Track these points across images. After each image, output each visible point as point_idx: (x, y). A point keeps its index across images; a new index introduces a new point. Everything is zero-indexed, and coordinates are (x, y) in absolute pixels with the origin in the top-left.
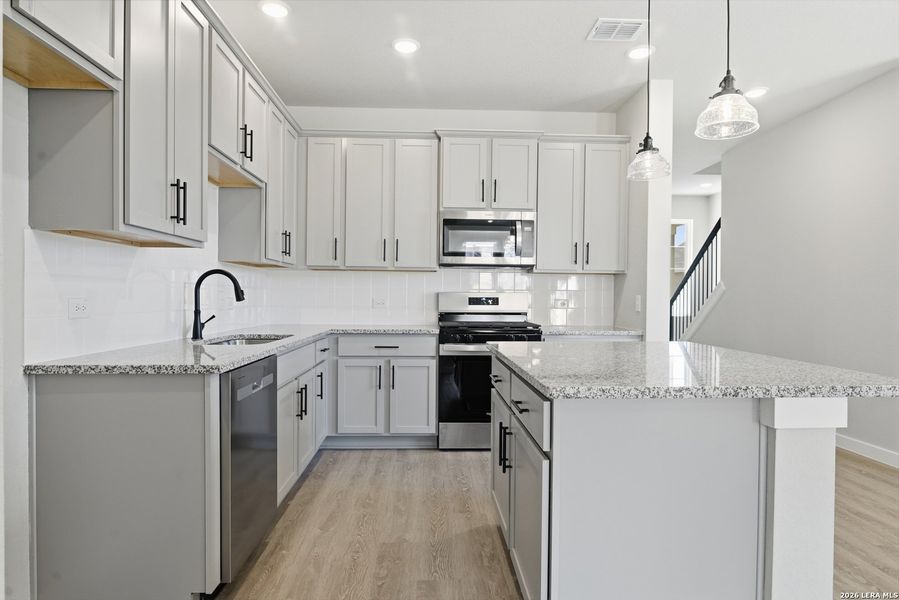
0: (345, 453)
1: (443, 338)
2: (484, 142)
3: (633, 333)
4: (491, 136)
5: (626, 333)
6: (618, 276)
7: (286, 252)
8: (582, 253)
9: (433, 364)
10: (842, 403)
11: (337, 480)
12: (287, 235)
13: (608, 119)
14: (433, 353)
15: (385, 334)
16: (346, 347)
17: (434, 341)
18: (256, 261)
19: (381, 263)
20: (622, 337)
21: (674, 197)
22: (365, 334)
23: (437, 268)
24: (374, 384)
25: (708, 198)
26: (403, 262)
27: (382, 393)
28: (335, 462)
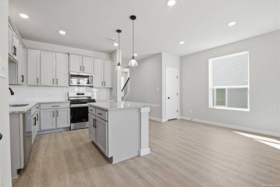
0: (44, 135)
1: (71, 103)
2: (81, 57)
3: (115, 100)
4: (83, 56)
5: (113, 100)
6: (111, 89)
7: (23, 81)
8: (104, 83)
9: (69, 110)
10: (149, 108)
11: (44, 141)
12: (23, 76)
13: (108, 55)
14: (69, 107)
15: (55, 103)
16: (42, 107)
17: (69, 104)
18: (14, 83)
19: (52, 85)
20: (113, 101)
21: (122, 72)
22: (49, 103)
23: (69, 86)
24: (52, 116)
25: (127, 72)
26: (59, 85)
27: (54, 118)
28: (41, 137)
